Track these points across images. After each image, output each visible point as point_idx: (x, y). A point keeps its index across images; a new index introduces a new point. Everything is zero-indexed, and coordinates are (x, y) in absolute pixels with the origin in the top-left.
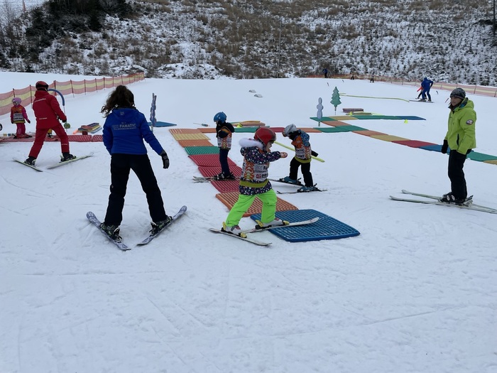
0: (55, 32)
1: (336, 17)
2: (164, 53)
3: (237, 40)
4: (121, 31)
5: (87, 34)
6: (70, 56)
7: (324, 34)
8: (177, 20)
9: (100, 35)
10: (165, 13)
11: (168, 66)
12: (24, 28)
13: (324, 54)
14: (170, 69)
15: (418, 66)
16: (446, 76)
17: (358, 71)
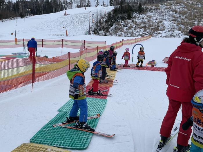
0: (115, 21)
2: (156, 27)
3: (192, 19)
4: (139, 19)
5: (126, 21)
6: (119, 30)
8: (163, 12)
9: (131, 21)
10: (158, 10)
11: (159, 32)
12: (104, 20)
14: (159, 33)
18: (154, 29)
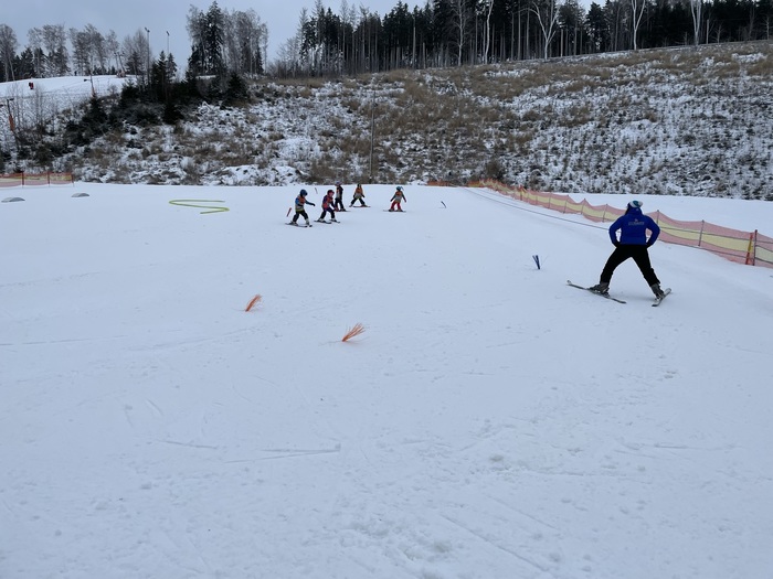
1: (574, 95)
2: (250, 152)
3: (385, 133)
4: (210, 123)
5: (153, 128)
7: (534, 120)
8: (311, 107)
9: (172, 129)
10: (301, 98)
13: (512, 150)
15: (668, 167)
16: (710, 185)
17: (543, 177)
18: (235, 158)
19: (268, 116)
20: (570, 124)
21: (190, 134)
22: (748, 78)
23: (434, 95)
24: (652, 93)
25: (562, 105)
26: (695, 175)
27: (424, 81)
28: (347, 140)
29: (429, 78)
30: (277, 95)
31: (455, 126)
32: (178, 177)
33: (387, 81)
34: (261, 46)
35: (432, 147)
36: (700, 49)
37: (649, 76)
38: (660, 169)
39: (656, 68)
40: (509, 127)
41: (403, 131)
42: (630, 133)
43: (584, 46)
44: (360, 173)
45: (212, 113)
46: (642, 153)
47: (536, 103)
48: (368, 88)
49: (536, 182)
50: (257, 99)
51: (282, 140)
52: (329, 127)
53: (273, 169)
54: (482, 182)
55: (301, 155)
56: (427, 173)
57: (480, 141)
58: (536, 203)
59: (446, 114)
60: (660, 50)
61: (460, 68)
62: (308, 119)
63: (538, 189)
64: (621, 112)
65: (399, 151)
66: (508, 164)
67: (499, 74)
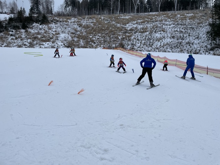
4: (37, 29)
5: (19, 30)
8: (68, 25)
9: (24, 31)
10: (65, 22)
15: (168, 45)
16: (179, 50)
17: (135, 47)
18: (45, 40)
19: (55, 27)
20: (142, 32)
21: (30, 32)
22: (189, 20)
23: (104, 23)
24: (164, 24)
25: (140, 27)
26: (175, 47)
27: (101, 19)
28: (79, 35)
29: (102, 18)
30: (57, 21)
31: (110, 32)
32: (27, 45)
33: (90, 18)
34: (52, 6)
35: (104, 38)
36: (177, 12)
37: (163, 19)
38: (166, 45)
39: (165, 17)
40: (125, 33)
41: (95, 33)
42: (158, 35)
43: (146, 10)
44: (83, 45)
45: (37, 26)
46: (161, 41)
47: (133, 26)
48: (85, 20)
49: (133, 48)
50: (51, 22)
51: (59, 35)
52: (73, 31)
53: (57, 43)
54: (118, 48)
55: (65, 39)
56: (102, 45)
57: (117, 36)
58: (133, 54)
59: (108, 28)
60: (166, 12)
61: (111, 15)
62: (67, 29)
63: (133, 50)
64: (156, 29)
65: (94, 39)
66: (125, 43)
67: (122, 17)
